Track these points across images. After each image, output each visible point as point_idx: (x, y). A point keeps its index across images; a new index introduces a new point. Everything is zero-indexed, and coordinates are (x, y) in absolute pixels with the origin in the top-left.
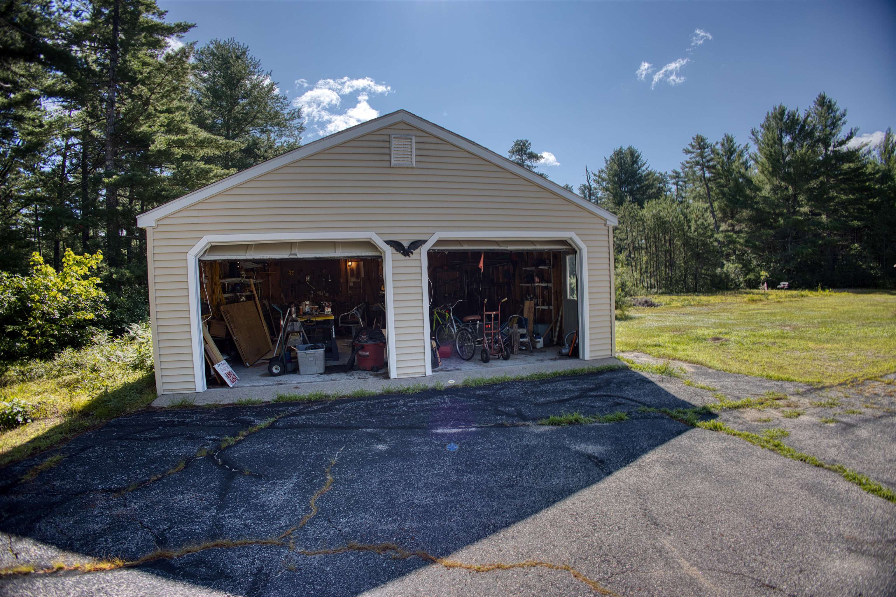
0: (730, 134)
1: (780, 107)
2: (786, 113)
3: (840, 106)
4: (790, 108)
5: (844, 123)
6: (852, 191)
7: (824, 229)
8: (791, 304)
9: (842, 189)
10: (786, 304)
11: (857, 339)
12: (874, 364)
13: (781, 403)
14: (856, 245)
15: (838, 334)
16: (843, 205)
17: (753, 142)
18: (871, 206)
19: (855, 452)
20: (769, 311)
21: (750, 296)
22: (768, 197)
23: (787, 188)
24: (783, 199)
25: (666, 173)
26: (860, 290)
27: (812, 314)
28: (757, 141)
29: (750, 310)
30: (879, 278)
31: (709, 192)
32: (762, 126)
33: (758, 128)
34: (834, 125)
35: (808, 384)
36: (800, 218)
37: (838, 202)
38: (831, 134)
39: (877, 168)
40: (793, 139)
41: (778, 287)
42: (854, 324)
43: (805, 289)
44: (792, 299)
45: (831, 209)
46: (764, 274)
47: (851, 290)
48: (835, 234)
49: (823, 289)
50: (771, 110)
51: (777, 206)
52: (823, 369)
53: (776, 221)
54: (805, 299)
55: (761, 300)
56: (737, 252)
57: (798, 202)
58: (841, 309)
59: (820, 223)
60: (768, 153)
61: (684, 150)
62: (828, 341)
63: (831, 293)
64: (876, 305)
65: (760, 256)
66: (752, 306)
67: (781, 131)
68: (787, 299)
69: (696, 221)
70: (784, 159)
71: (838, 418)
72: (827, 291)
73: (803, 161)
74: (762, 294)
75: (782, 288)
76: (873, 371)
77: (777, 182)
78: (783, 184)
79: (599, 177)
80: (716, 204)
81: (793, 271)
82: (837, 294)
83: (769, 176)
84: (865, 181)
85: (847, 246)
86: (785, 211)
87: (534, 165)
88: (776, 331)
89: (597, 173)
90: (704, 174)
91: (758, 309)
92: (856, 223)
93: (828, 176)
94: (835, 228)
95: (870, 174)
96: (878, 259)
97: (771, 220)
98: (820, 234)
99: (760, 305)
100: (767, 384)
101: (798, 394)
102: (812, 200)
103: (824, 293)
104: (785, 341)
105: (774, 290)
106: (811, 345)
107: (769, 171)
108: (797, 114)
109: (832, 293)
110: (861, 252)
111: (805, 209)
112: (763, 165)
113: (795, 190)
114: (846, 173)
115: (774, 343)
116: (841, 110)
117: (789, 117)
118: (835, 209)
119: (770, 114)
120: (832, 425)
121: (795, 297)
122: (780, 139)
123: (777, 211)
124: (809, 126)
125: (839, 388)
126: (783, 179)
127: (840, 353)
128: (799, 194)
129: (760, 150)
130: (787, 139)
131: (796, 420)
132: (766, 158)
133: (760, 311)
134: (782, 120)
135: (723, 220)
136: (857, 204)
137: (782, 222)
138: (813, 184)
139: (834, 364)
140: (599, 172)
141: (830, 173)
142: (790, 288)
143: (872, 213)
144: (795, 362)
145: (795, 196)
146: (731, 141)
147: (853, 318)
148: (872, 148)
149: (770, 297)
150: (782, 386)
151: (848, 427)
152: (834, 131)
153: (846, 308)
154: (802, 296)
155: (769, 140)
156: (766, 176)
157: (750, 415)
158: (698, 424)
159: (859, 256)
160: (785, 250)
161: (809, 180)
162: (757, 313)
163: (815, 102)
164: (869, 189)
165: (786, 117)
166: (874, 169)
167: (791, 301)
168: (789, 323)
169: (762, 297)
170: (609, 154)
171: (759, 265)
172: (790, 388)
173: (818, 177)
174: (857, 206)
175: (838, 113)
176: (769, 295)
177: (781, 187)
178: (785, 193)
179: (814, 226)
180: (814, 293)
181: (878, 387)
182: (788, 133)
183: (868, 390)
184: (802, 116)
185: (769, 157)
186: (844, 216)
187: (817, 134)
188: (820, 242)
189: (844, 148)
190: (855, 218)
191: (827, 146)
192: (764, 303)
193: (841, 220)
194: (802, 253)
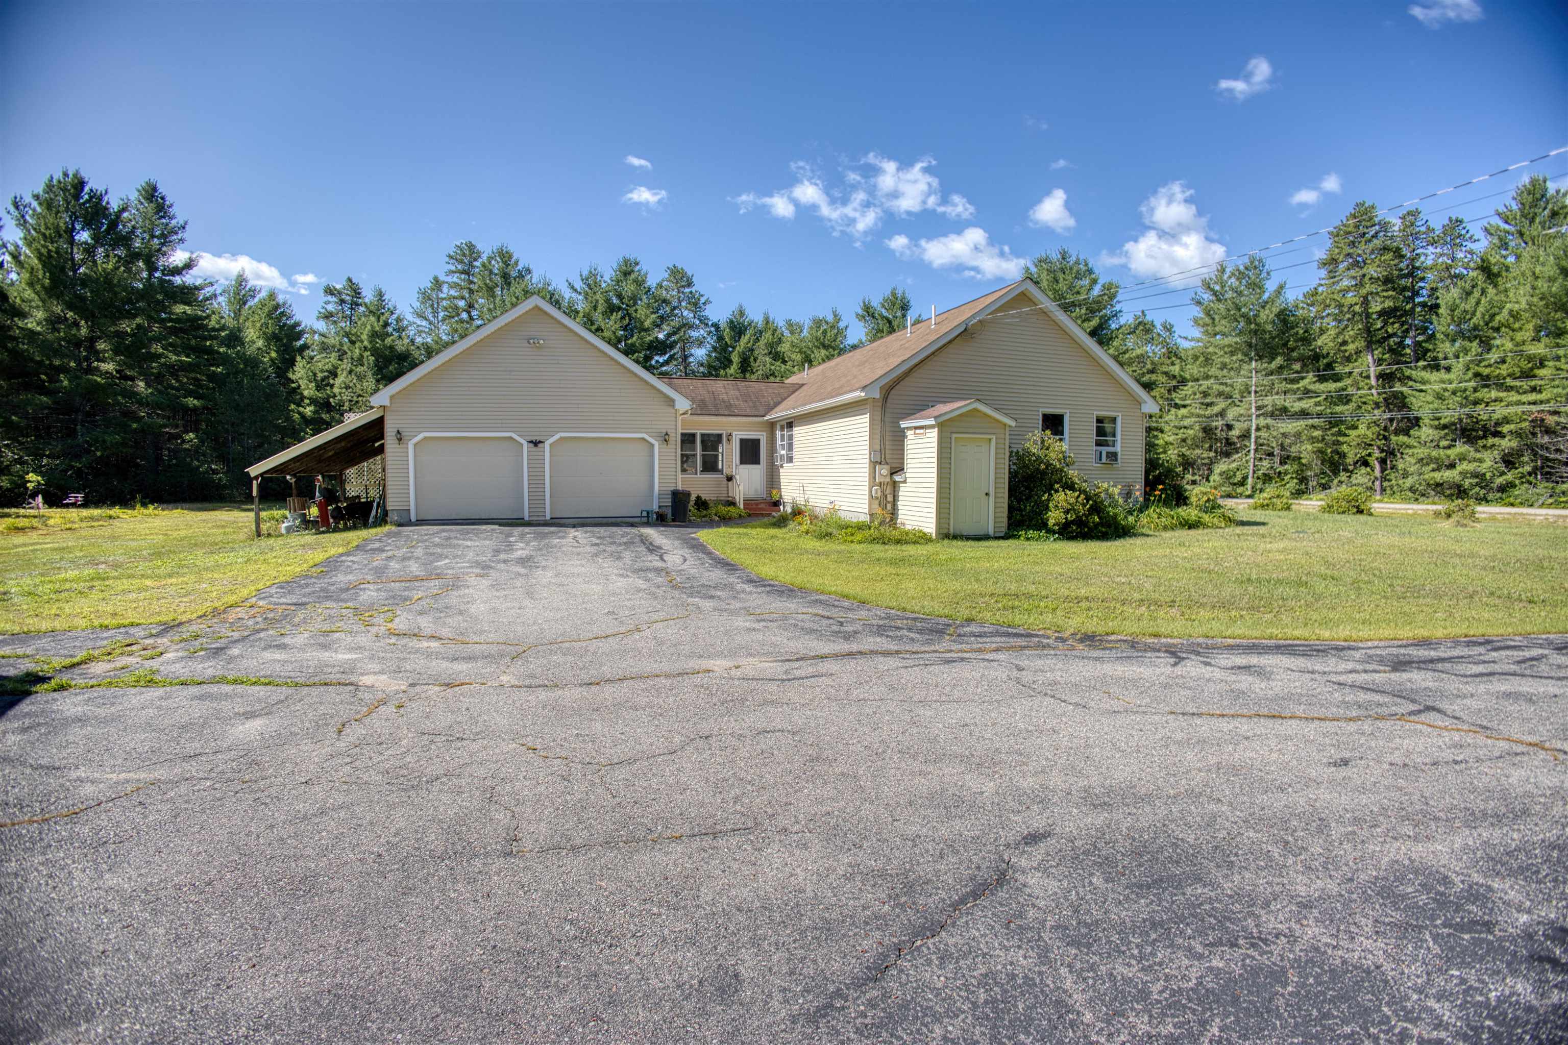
1: (75, 176)
2: (87, 189)
3: (179, 213)
4: (94, 184)
5: (182, 240)
6: (188, 350)
7: (140, 403)
8: (93, 531)
9: (171, 345)
10: (83, 533)
11: (207, 569)
12: (232, 592)
13: (134, 648)
14: (192, 435)
15: (181, 567)
16: (174, 370)
17: (14, 222)
18: (212, 377)
19: (232, 666)
20: (56, 545)
21: (9, 521)
22: (39, 333)
23: (76, 324)
24: (68, 342)
26: (199, 505)
27: (134, 544)
28: (22, 222)
29: (16, 546)
30: (225, 486)
32: (37, 198)
33: (28, 199)
34: (166, 238)
35: (160, 623)
36: (99, 379)
37: (165, 364)
38: (159, 250)
39: (223, 321)
40: (96, 237)
41: (65, 502)
42: (200, 553)
43: (113, 505)
44: (96, 524)
45: (153, 374)
46: (33, 479)
47: (187, 505)
48: (158, 415)
49: (144, 505)
50: (58, 175)
51: (57, 353)
52: (174, 607)
53: (53, 379)
54: (116, 523)
55: (33, 528)
57: (97, 352)
58: (175, 534)
59: (134, 394)
62: (170, 576)
63: (156, 512)
64: (223, 527)
65: (21, 443)
66: (19, 539)
67: (74, 217)
68: (84, 524)
70: (75, 271)
71: (205, 646)
72: (151, 507)
73: (107, 281)
74: (35, 517)
75: (74, 505)
76: (231, 599)
77: (58, 309)
78: (70, 314)
81: (87, 474)
82: (166, 512)
83: (43, 295)
84: (206, 339)
85: (178, 436)
86: (72, 364)
88: (86, 572)
91: (34, 544)
92: (192, 402)
93: (150, 318)
94: (158, 406)
95: (214, 329)
96: (222, 458)
97: (43, 377)
98: (134, 412)
99: (34, 536)
100: (105, 635)
101: (152, 636)
102: (122, 354)
103: (146, 511)
104: (107, 583)
105: (58, 509)
106: (148, 582)
107: (43, 286)
108: (106, 199)
109: (159, 511)
110: (197, 448)
111: (109, 366)
112: (32, 271)
113: (91, 329)
114: (178, 320)
115: (92, 587)
116: (180, 221)
117: (91, 198)
118: (159, 373)
119: (55, 182)
120: (202, 653)
121: (98, 520)
122: (71, 231)
123: (57, 362)
124: (124, 226)
125: (199, 621)
126: (70, 306)
127: (190, 587)
128: (100, 338)
129: (28, 241)
130: (84, 236)
131: (160, 660)
132: (40, 259)
133: (38, 547)
134: (77, 198)
136: (193, 371)
137: (65, 383)
138: (126, 326)
139: (185, 599)
141: (153, 314)
142: (85, 505)
143: (214, 388)
144: (135, 605)
145: (92, 340)
147: (196, 545)
148: (218, 292)
149: (51, 522)
150: (127, 633)
151: (218, 651)
152: (164, 249)
153: (183, 533)
154: (110, 517)
155: (47, 228)
156: (37, 293)
157: (98, 668)
158: (34, 689)
159: (196, 452)
160: (72, 433)
161: (119, 319)
162: (33, 551)
163: (139, 191)
164: (210, 351)
165: (86, 197)
166: (218, 322)
167: (92, 527)
168: (103, 559)
169: (35, 523)
171: (20, 461)
172: (139, 633)
173: (134, 317)
174: (193, 375)
175: (174, 222)
176: (49, 518)
177: (66, 319)
178: (74, 331)
179: (124, 397)
180: (129, 512)
181: (241, 612)
182: (87, 225)
183: (231, 616)
184: (114, 206)
185: (46, 260)
186: (173, 388)
187: (137, 244)
188: (135, 426)
189: (178, 280)
190: (190, 394)
191: (152, 268)
192: (40, 532)
193: (168, 394)
194: (104, 441)
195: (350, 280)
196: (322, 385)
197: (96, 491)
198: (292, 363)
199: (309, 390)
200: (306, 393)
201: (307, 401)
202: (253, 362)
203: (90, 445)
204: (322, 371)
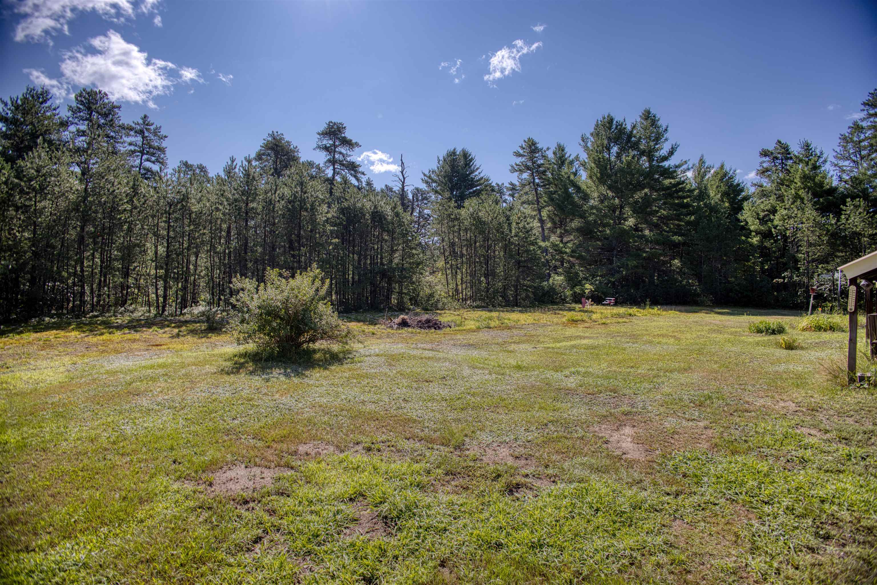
0: (562, 144)
1: (608, 116)
2: (614, 122)
3: (662, 123)
4: (618, 118)
5: (666, 140)
6: (673, 206)
7: (647, 242)
8: (619, 326)
9: (664, 204)
14: (677, 261)
16: (665, 220)
17: (583, 150)
18: (688, 223)
22: (596, 206)
23: (613, 198)
24: (610, 208)
25: (503, 184)
28: (586, 148)
30: (699, 295)
31: (538, 199)
32: (592, 134)
33: (588, 135)
34: (657, 140)
36: (625, 228)
37: (660, 217)
38: (655, 148)
40: (621, 149)
41: (605, 302)
43: (632, 305)
44: (620, 320)
45: (654, 224)
46: (588, 287)
48: (658, 247)
49: (651, 305)
50: (600, 118)
51: (604, 215)
53: (602, 231)
54: (634, 320)
55: (583, 321)
56: (565, 265)
57: (624, 214)
59: (644, 236)
60: (597, 158)
61: (515, 152)
63: (659, 312)
65: (587, 268)
67: (609, 139)
68: (614, 320)
69: (517, 223)
70: (611, 169)
72: (656, 308)
73: (629, 169)
75: (609, 305)
77: (604, 192)
78: (610, 193)
79: (430, 177)
80: (544, 213)
81: (618, 285)
82: (666, 312)
83: (597, 182)
84: (684, 198)
85: (668, 262)
86: (612, 222)
87: (349, 153)
89: (427, 173)
90: (534, 179)
92: (677, 238)
93: (652, 189)
94: (657, 243)
95: (689, 190)
96: (697, 275)
98: (644, 247)
99: (580, 330)
102: (638, 212)
103: (652, 311)
105: (600, 307)
107: (597, 178)
108: (624, 125)
110: (681, 269)
111: (630, 221)
112: (592, 170)
113: (621, 201)
114: (667, 188)
116: (664, 127)
117: (617, 126)
118: (657, 223)
119: (599, 122)
122: (609, 148)
123: (604, 221)
124: (635, 138)
126: (610, 188)
128: (625, 205)
129: (589, 155)
130: (615, 149)
132: (595, 163)
134: (610, 129)
135: (552, 230)
136: (677, 219)
137: (608, 232)
138: (638, 196)
140: (430, 171)
141: (653, 187)
142: (616, 304)
143: (690, 229)
145: (621, 207)
146: (563, 150)
149: (594, 316)
152: (657, 146)
155: (598, 147)
156: (594, 182)
159: (679, 272)
160: (611, 262)
161: (634, 193)
163: (641, 117)
164: (687, 206)
165: (614, 127)
167: (618, 322)
169: (585, 316)
170: (442, 153)
171: (585, 278)
173: (643, 189)
174: (677, 222)
175: (661, 129)
176: (593, 313)
177: (608, 196)
178: (612, 203)
179: (638, 238)
180: (642, 311)
182: (616, 143)
184: (629, 128)
185: (598, 162)
186: (666, 231)
187: (642, 147)
188: (644, 255)
189: (666, 164)
190: (675, 234)
191: (651, 159)
192: (586, 325)
193: (663, 235)
194: (627, 265)
195: (779, 142)
196: (763, 221)
197: (622, 296)
198: (740, 209)
199: (754, 225)
200: (752, 228)
201: (753, 234)
202: (713, 209)
203: (620, 268)
204: (763, 211)
